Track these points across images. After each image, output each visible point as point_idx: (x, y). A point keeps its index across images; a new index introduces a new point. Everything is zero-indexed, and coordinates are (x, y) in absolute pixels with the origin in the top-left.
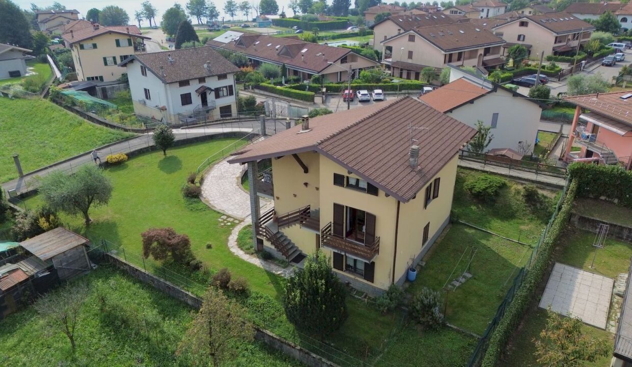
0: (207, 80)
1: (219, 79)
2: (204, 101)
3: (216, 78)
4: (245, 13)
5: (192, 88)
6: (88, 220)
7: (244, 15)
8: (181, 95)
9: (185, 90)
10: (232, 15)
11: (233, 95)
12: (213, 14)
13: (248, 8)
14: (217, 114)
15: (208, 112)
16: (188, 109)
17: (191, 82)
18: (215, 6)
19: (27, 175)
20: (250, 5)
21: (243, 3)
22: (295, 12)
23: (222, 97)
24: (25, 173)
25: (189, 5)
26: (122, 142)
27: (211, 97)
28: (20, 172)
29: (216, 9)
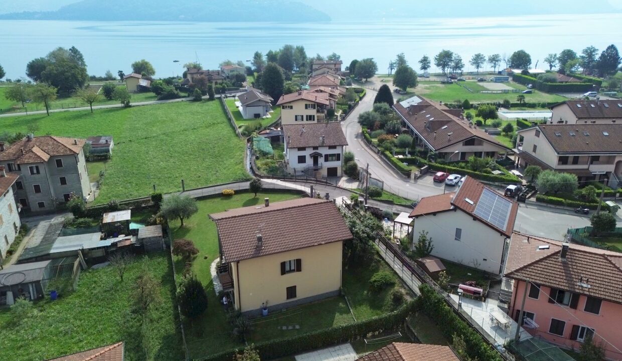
0: (319, 148)
1: (329, 149)
2: (316, 162)
3: (328, 148)
4: (493, 65)
5: (307, 153)
6: (182, 224)
7: (492, 67)
8: (299, 156)
9: (302, 153)
10: (478, 67)
11: (340, 160)
12: (458, 65)
13: (497, 61)
14: (324, 172)
15: (317, 170)
16: (302, 166)
17: (307, 149)
18: (462, 58)
19: (186, 191)
20: (501, 57)
21: (493, 56)
22: (551, 66)
23: (330, 161)
24: (185, 190)
25: (437, 57)
26: (243, 182)
27: (321, 160)
28: (184, 189)
29: (462, 61)
